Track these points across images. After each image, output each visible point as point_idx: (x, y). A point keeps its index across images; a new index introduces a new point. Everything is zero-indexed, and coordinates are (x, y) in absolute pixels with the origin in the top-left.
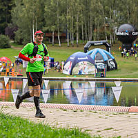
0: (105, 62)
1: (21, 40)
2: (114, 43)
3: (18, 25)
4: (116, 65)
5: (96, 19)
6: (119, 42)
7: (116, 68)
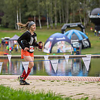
0: (80, 42)
1: (7, 24)
2: (88, 25)
3: (4, 11)
4: (90, 44)
5: (72, 4)
6: (92, 24)
7: (90, 46)
